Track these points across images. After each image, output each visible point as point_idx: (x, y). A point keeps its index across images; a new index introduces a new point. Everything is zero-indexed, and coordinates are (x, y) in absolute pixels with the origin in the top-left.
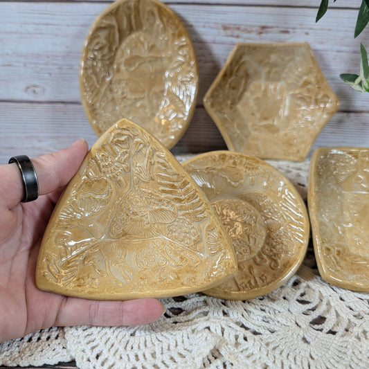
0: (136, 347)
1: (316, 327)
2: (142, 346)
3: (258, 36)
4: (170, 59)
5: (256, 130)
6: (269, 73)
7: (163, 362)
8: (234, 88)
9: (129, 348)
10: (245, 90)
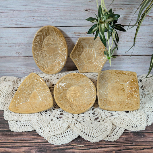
0: (50, 126)
1: (96, 120)
2: (51, 126)
3: (85, 35)
4: (59, 44)
5: (86, 63)
6: (89, 46)
7: (56, 130)
8: (79, 51)
9: (48, 126)
10: (82, 51)
